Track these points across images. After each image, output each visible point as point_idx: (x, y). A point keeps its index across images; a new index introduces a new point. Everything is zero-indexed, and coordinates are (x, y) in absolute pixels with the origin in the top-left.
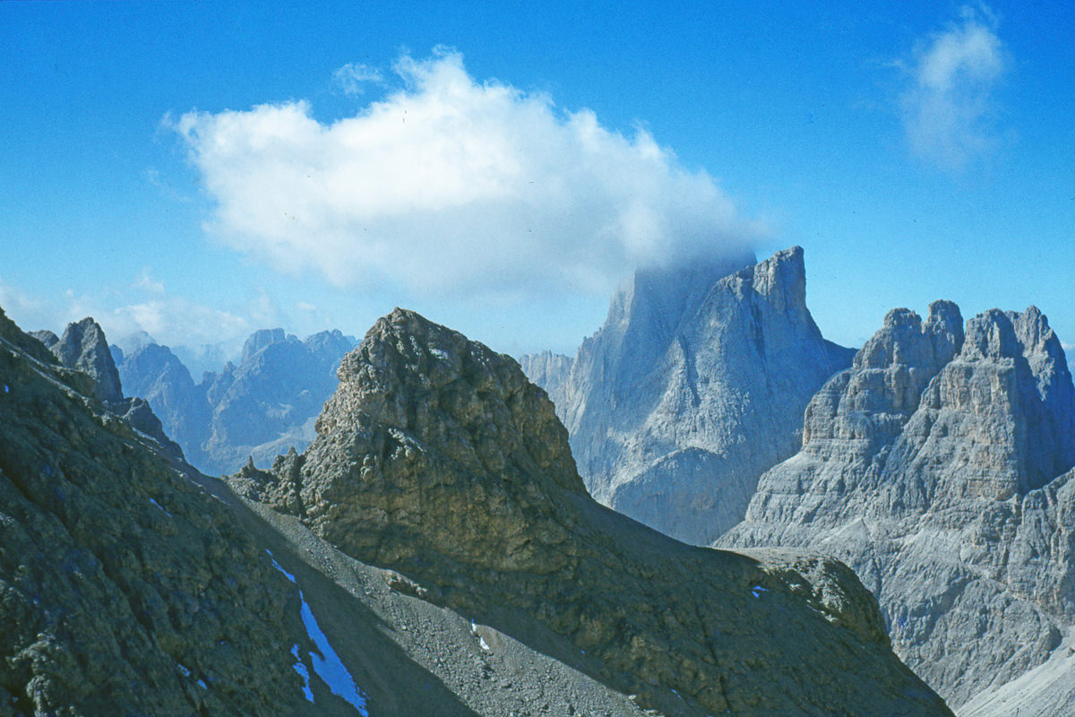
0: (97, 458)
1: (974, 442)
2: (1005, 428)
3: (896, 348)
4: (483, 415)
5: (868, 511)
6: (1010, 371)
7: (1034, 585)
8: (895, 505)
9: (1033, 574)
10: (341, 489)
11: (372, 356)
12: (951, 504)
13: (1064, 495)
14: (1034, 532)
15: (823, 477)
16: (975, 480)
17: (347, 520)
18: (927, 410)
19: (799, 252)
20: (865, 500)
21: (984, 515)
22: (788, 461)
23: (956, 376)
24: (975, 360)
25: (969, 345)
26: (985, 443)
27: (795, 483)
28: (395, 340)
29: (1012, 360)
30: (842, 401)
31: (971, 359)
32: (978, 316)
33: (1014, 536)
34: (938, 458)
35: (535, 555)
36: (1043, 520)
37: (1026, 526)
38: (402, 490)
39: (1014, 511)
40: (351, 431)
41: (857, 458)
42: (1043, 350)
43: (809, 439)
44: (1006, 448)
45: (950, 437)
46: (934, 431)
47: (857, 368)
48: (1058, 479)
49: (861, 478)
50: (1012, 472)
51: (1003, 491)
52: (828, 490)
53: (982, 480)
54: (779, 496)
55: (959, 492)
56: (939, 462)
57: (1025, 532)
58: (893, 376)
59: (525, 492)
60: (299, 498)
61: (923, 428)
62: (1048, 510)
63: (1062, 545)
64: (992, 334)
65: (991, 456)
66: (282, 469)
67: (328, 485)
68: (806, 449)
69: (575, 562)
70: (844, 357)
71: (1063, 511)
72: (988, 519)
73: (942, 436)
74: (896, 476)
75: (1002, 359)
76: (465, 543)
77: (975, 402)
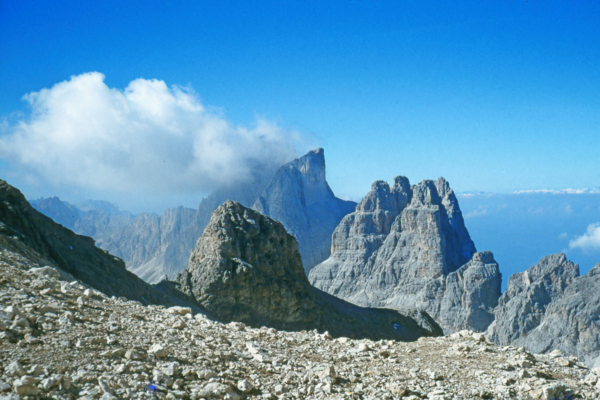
0: (119, 279)
1: (420, 249)
2: (436, 241)
3: (378, 201)
4: (272, 250)
5: (367, 287)
6: (437, 211)
7: (454, 321)
8: (381, 283)
9: (453, 315)
10: (213, 288)
11: (223, 224)
12: (409, 281)
13: (467, 274)
14: (453, 294)
15: (343, 270)
16: (421, 268)
17: (217, 303)
18: (395, 233)
19: (322, 150)
20: (366, 281)
21: (427, 286)
22: (324, 262)
23: (409, 215)
24: (418, 206)
25: (415, 199)
26: (426, 249)
27: (329, 274)
28: (230, 216)
29: (438, 206)
30: (351, 230)
31: (416, 206)
32: (419, 184)
33: (443, 296)
34: (401, 258)
35: (301, 315)
36: (457, 287)
37: (448, 291)
38: (242, 287)
39: (442, 283)
40: (216, 260)
41: (360, 259)
42: (448, 200)
43: (334, 250)
44: (436, 251)
45: (407, 246)
46: (399, 244)
47: (358, 212)
48: (463, 266)
49: (362, 270)
50: (440, 263)
51: (436, 274)
52: (346, 277)
53: (425, 268)
54: (320, 281)
55: (413, 275)
56: (402, 260)
57: (448, 294)
58: (377, 216)
59: (295, 285)
60: (192, 293)
61: (393, 243)
62: (459, 282)
63: (468, 300)
64: (426, 193)
65: (429, 256)
66: (181, 280)
67: (207, 286)
68: (333, 255)
69: (320, 317)
70: (351, 206)
71: (467, 283)
72: (429, 288)
73: (403, 246)
74: (381, 268)
75: (432, 206)
76: (270, 311)
77: (420, 228)
